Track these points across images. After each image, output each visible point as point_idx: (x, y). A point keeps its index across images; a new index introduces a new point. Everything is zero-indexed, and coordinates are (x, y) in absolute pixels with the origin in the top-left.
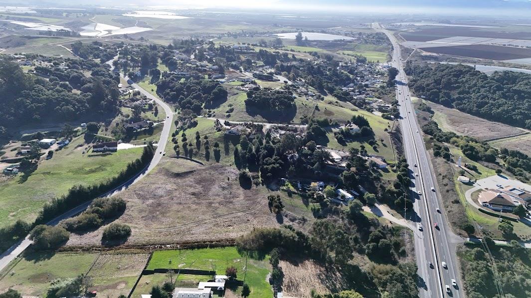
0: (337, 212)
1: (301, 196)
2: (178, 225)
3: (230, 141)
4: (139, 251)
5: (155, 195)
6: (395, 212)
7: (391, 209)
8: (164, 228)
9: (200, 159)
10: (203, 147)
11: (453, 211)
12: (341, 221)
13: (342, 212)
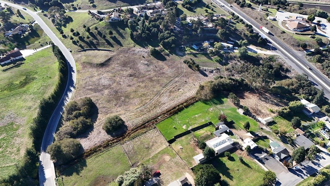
0: (232, 58)
1: (203, 54)
2: (147, 101)
3: (118, 27)
4: (145, 130)
5: (104, 86)
6: (261, 48)
7: (257, 47)
8: (141, 107)
9: (105, 47)
10: (99, 37)
11: (286, 39)
12: (239, 63)
13: (235, 57)
